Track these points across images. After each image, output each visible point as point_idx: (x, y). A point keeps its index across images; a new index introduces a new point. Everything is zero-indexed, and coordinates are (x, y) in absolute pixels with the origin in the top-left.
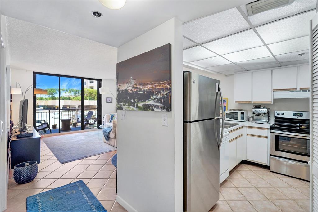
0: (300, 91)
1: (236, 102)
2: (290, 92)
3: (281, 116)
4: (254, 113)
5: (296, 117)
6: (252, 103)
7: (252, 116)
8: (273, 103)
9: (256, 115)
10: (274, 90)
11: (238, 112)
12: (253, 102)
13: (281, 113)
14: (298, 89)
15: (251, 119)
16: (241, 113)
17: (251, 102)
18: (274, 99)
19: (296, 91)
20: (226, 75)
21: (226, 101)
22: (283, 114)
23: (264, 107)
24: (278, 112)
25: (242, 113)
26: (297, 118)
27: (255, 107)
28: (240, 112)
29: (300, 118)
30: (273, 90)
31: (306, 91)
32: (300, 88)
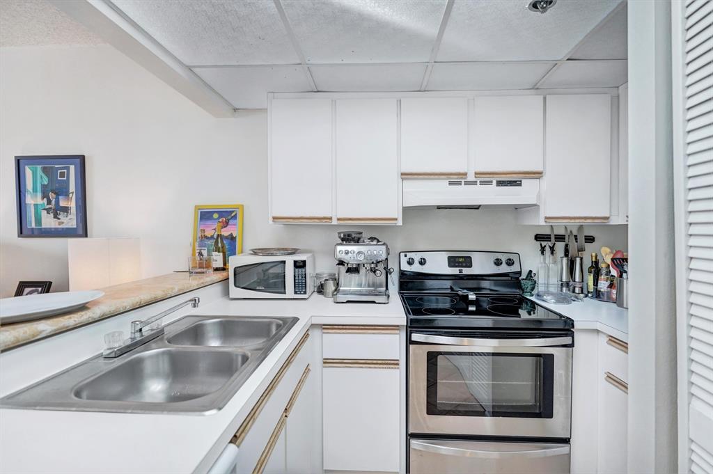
0: (474, 183)
1: (274, 218)
2: (451, 183)
3: (416, 268)
4: (341, 263)
5: (455, 271)
6: (335, 222)
7: (330, 275)
8: (401, 224)
9: (349, 270)
10: (406, 176)
11: (284, 262)
12: (339, 219)
13: (417, 257)
14: (471, 178)
15: (331, 287)
16: (295, 262)
17: (331, 219)
18: (403, 207)
19: (467, 183)
20: (235, 110)
21: (235, 217)
22: (423, 262)
23: (372, 239)
24: (409, 255)
25: (300, 265)
26: (461, 271)
27: (343, 240)
28: (290, 260)
29: (466, 271)
30: (402, 174)
31: (490, 183)
32: (476, 173)
